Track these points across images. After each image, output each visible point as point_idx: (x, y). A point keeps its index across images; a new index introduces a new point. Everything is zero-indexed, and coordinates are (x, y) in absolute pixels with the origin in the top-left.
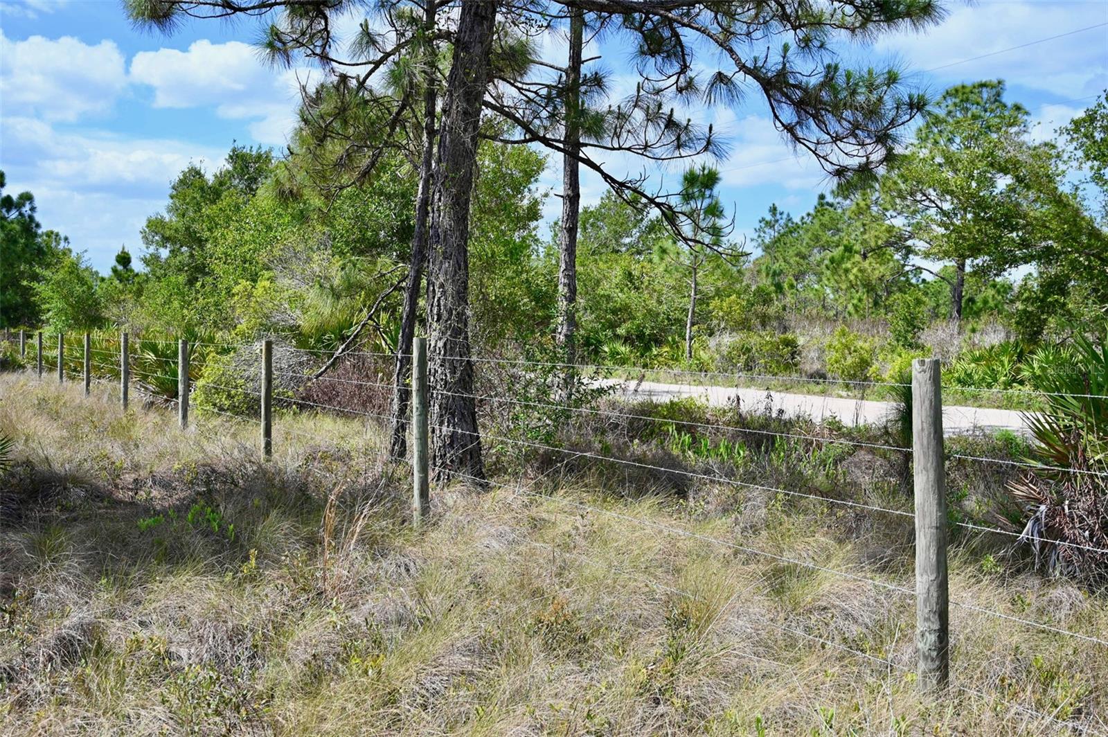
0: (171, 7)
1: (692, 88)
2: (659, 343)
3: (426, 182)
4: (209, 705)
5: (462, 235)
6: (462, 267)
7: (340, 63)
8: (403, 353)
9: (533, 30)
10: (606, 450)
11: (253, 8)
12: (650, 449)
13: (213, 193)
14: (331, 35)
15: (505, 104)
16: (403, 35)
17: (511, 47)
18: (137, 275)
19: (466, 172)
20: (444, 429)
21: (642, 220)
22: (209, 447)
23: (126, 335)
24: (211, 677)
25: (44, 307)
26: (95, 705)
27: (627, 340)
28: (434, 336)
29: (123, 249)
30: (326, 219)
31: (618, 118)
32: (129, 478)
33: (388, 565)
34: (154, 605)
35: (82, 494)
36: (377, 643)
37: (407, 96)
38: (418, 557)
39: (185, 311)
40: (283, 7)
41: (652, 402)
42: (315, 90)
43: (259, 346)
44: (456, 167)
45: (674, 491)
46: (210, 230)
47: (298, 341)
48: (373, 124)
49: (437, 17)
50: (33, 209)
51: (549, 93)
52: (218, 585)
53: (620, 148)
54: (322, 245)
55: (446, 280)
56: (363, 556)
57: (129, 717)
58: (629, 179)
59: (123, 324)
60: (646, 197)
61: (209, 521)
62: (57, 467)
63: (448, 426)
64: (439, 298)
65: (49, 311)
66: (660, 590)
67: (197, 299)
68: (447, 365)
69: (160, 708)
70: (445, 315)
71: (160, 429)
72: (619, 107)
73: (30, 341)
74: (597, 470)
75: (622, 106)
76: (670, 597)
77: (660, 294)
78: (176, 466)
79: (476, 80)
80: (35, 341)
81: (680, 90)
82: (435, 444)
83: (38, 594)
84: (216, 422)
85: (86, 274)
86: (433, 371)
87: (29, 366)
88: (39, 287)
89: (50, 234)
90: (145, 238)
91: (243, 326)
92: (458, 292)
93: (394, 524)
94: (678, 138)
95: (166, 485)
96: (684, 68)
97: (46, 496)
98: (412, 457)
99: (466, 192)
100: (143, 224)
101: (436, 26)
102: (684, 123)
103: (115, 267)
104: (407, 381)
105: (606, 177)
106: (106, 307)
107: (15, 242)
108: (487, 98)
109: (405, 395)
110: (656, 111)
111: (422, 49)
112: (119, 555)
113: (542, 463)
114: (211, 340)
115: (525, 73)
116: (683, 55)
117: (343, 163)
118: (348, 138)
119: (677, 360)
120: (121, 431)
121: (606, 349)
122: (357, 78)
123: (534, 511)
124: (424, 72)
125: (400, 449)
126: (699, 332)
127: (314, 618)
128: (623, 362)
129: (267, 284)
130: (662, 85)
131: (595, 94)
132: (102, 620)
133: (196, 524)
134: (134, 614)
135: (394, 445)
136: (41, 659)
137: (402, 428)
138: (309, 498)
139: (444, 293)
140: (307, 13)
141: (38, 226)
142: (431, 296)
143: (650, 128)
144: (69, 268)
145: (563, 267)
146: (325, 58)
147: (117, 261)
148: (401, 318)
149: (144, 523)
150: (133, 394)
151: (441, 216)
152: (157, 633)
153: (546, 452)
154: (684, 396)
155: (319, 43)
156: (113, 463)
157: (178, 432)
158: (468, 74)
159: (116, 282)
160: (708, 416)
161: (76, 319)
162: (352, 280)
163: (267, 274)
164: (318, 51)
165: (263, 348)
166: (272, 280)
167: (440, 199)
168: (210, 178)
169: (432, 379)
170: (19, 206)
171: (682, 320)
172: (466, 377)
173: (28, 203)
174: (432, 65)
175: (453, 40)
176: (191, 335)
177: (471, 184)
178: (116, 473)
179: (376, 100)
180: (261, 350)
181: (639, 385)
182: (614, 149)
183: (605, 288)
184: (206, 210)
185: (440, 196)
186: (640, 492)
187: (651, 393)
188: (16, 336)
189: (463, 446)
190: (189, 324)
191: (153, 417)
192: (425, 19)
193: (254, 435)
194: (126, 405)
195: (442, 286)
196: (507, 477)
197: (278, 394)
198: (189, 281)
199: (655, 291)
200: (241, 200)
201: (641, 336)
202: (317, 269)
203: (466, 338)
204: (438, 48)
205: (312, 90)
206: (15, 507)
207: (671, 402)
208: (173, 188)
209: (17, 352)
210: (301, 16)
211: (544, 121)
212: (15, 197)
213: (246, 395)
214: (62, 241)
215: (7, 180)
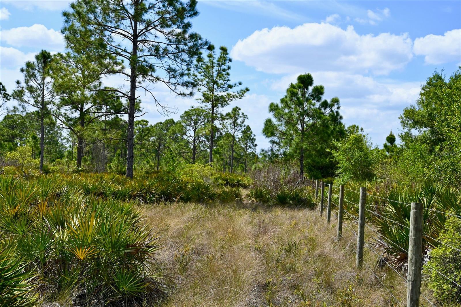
18: (398, 148)
29: (391, 133)
50: (338, 108)
88: (336, 153)
89: (353, 126)
90: (402, 122)
103: (386, 144)
107: (328, 127)
141: (341, 118)
144: (353, 141)
147: (387, 140)
168: (447, 80)
170: (331, 106)
173: (336, 104)
208: (423, 89)
212: (329, 101)
214: (360, 130)
215: (325, 91)
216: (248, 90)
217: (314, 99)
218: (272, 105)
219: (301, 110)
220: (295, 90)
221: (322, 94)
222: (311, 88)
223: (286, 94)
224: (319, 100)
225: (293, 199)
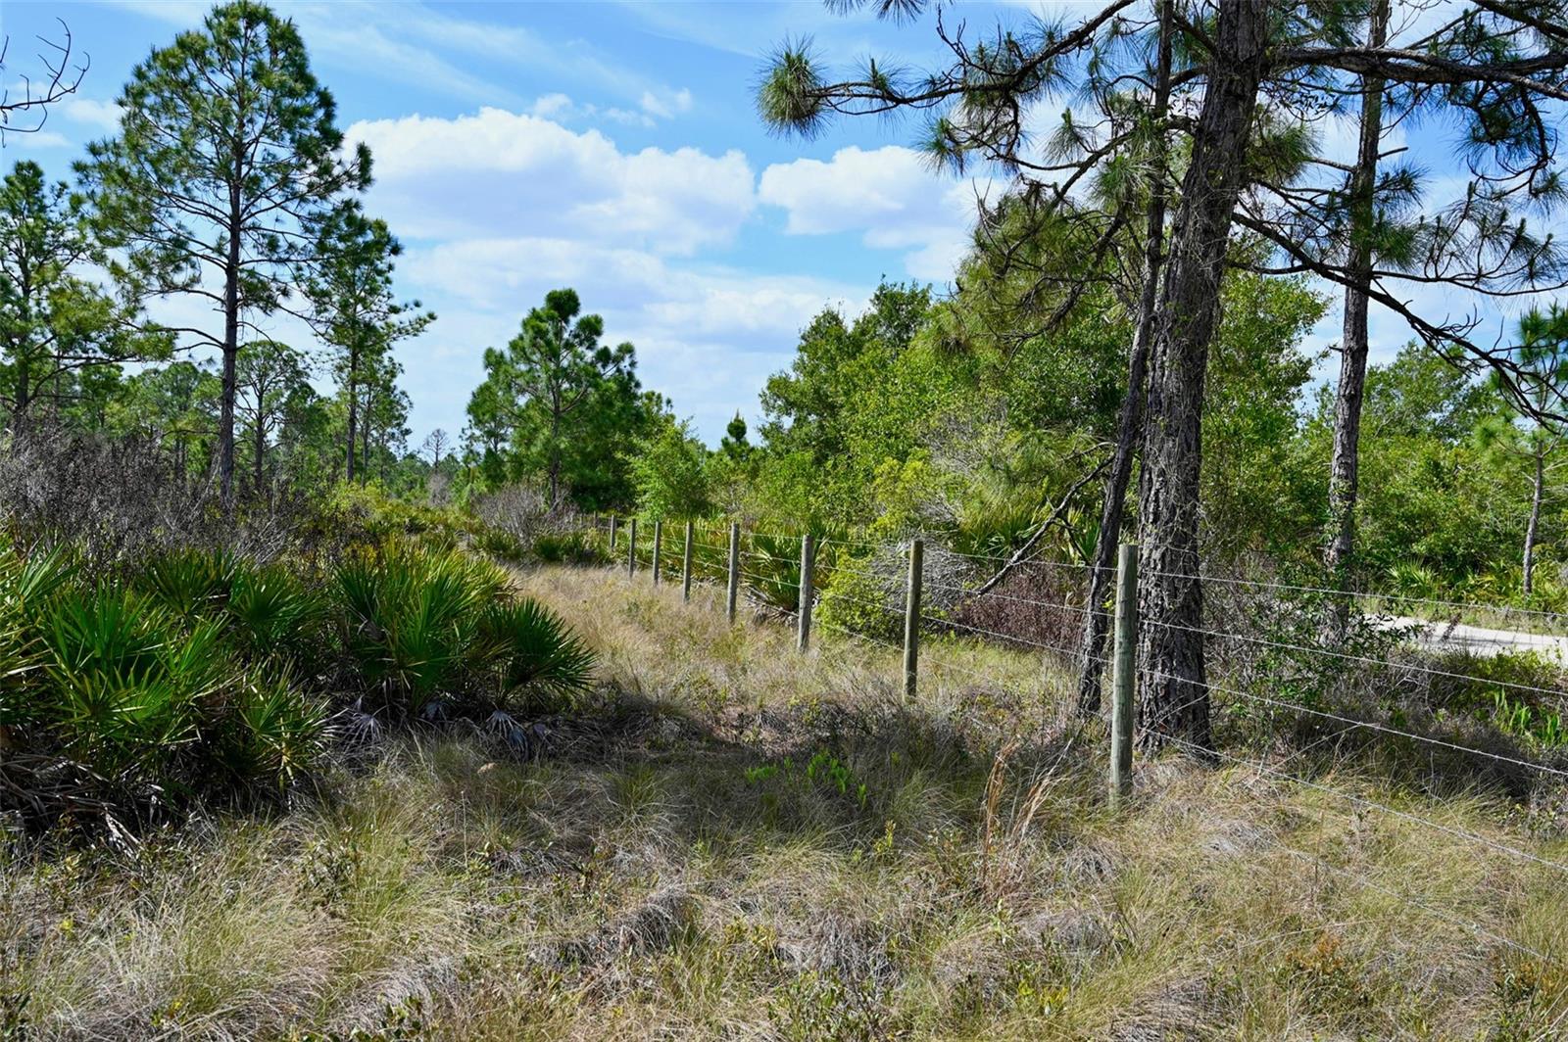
0: (816, 102)
1: (1554, 190)
2: (1478, 567)
3: (1146, 328)
4: (829, 1028)
5: (1194, 403)
6: (1193, 448)
7: (1033, 167)
8: (1101, 565)
9: (1311, 112)
10: (1397, 720)
11: (922, 98)
12: (1466, 725)
13: (853, 345)
14: (1021, 128)
15: (1265, 218)
16: (1122, 126)
17: (1276, 138)
18: (752, 450)
19: (1204, 315)
20: (1157, 674)
21: (1459, 386)
22: (835, 679)
23: (737, 526)
24: (833, 991)
25: (639, 488)
26: (684, 1008)
27: (1428, 561)
28: (1148, 543)
29: (738, 416)
30: (1002, 380)
31: (1437, 234)
32: (734, 712)
33: (1073, 861)
34: (761, 883)
35: (677, 729)
36: (1057, 970)
37: (1124, 208)
38: (1115, 854)
39: (812, 499)
40: (960, 94)
41: (1467, 654)
42: (996, 205)
43: (905, 548)
44: (1190, 306)
45: (1504, 790)
46: (847, 394)
47: (957, 543)
48: (1073, 249)
49: (1171, 99)
50: (633, 364)
51: (1331, 201)
52: (843, 865)
53: (1438, 279)
54: (996, 414)
55: (1168, 466)
56: (1040, 846)
57: (725, 1030)
58: (1449, 324)
59: (733, 511)
60: (1475, 350)
61: (834, 777)
62: (647, 690)
63: (1163, 672)
64: (1158, 491)
65: (645, 492)
66: (1484, 939)
67: (827, 484)
68: (1165, 584)
69: (766, 1024)
70: (1165, 514)
71: (773, 651)
72: (1438, 219)
73: (621, 529)
74: (1383, 750)
75: (1443, 216)
76: (1500, 952)
77: (1484, 496)
78: (793, 701)
79: (1224, 184)
80: (628, 530)
81: (1535, 193)
82: (1144, 694)
83: (620, 854)
84: (845, 646)
85: (691, 447)
86: (1144, 592)
87: (619, 561)
88: (636, 462)
89: (650, 396)
90: (765, 402)
91: (884, 519)
92: (1186, 484)
93: (1081, 803)
94: (1531, 263)
95: (780, 725)
96: (1544, 159)
97: (634, 727)
98: (1110, 710)
99: (1203, 343)
100: (763, 384)
101: (1169, 112)
102: (1543, 241)
103: (726, 439)
104: (1108, 604)
105: (1413, 320)
106: (713, 491)
107: (610, 405)
108: (1239, 210)
109: (1102, 624)
110: (1497, 223)
111: (1148, 144)
112: (718, 811)
113: (1299, 733)
114: (843, 536)
115: (1297, 173)
116: (1543, 140)
117: (1031, 303)
118: (1040, 269)
119: (1506, 595)
120: (725, 649)
121: (1395, 574)
122: (1055, 186)
123: (1285, 802)
124: (1149, 175)
125: (1091, 700)
126: (1543, 554)
127: (969, 924)
128: (1423, 592)
129: (919, 465)
130: (1508, 185)
131: (1402, 202)
132: (696, 896)
133: (818, 781)
134: (736, 892)
135: (1083, 694)
136: (622, 939)
137: (1096, 669)
138: (965, 757)
139: (1165, 483)
140: (991, 102)
141: (638, 385)
142: (1146, 487)
143: (1487, 247)
144: (672, 438)
145: (1339, 450)
146: (1011, 161)
147: (730, 431)
148: (1100, 518)
149: (753, 773)
150: (742, 603)
151: (1166, 375)
152: (764, 922)
153: (1305, 717)
154: (1521, 649)
155: (1004, 141)
156: (716, 691)
157: (796, 656)
158: (1213, 176)
159: (727, 459)
160: (1558, 681)
161: (676, 504)
162: (1036, 461)
163: (921, 452)
164: (1003, 151)
165: (912, 550)
166: (926, 459)
167: (1164, 353)
168: (849, 326)
169: (1142, 603)
170: (617, 360)
171: (1516, 535)
172: (1192, 604)
173: (627, 356)
174: (1161, 165)
175: (1193, 130)
176: (817, 531)
177: (1210, 330)
178: (718, 704)
179: (1078, 217)
180: (907, 553)
181: (1451, 628)
182: (1428, 280)
183: (1398, 484)
184: (843, 368)
185: (1165, 347)
186: (1451, 788)
187: (1466, 641)
188: (605, 522)
189: (1183, 701)
190: (815, 516)
191: (767, 635)
192: (1153, 103)
193: (894, 668)
194: (733, 618)
195: (1162, 473)
196: (1245, 750)
197: (927, 613)
198: (817, 459)
199: (1476, 491)
200: (887, 354)
201: (1450, 557)
202: (986, 447)
203: (1194, 548)
204: (1171, 140)
205: (992, 204)
206: (595, 738)
207: (1499, 656)
208: (803, 338)
209: (606, 543)
210: (983, 106)
211: (1322, 241)
212: (613, 350)
213: (885, 612)
214: (664, 405)
215: (605, 328)
216: (432, 317)
217: (581, 344)
218: (489, 353)
219: (552, 366)
220: (543, 325)
221: (599, 333)
222: (574, 321)
223: (520, 330)
224: (592, 346)
225: (569, 550)
